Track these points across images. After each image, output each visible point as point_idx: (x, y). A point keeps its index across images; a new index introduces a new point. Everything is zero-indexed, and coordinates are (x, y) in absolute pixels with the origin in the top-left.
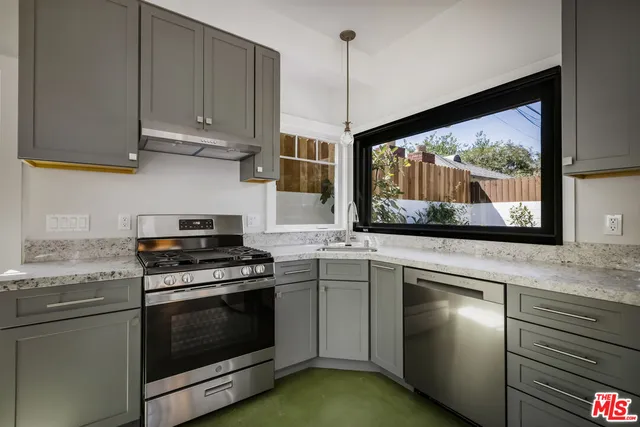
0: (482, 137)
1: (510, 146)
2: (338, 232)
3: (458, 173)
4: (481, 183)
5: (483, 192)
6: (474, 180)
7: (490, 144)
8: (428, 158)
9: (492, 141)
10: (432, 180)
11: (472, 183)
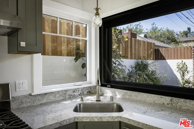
0: (154, 25)
1: (168, 30)
2: (89, 87)
3: (149, 44)
4: (160, 49)
5: (161, 54)
6: (157, 48)
7: (158, 29)
8: (133, 35)
9: (159, 28)
10: (137, 48)
11: (156, 49)
